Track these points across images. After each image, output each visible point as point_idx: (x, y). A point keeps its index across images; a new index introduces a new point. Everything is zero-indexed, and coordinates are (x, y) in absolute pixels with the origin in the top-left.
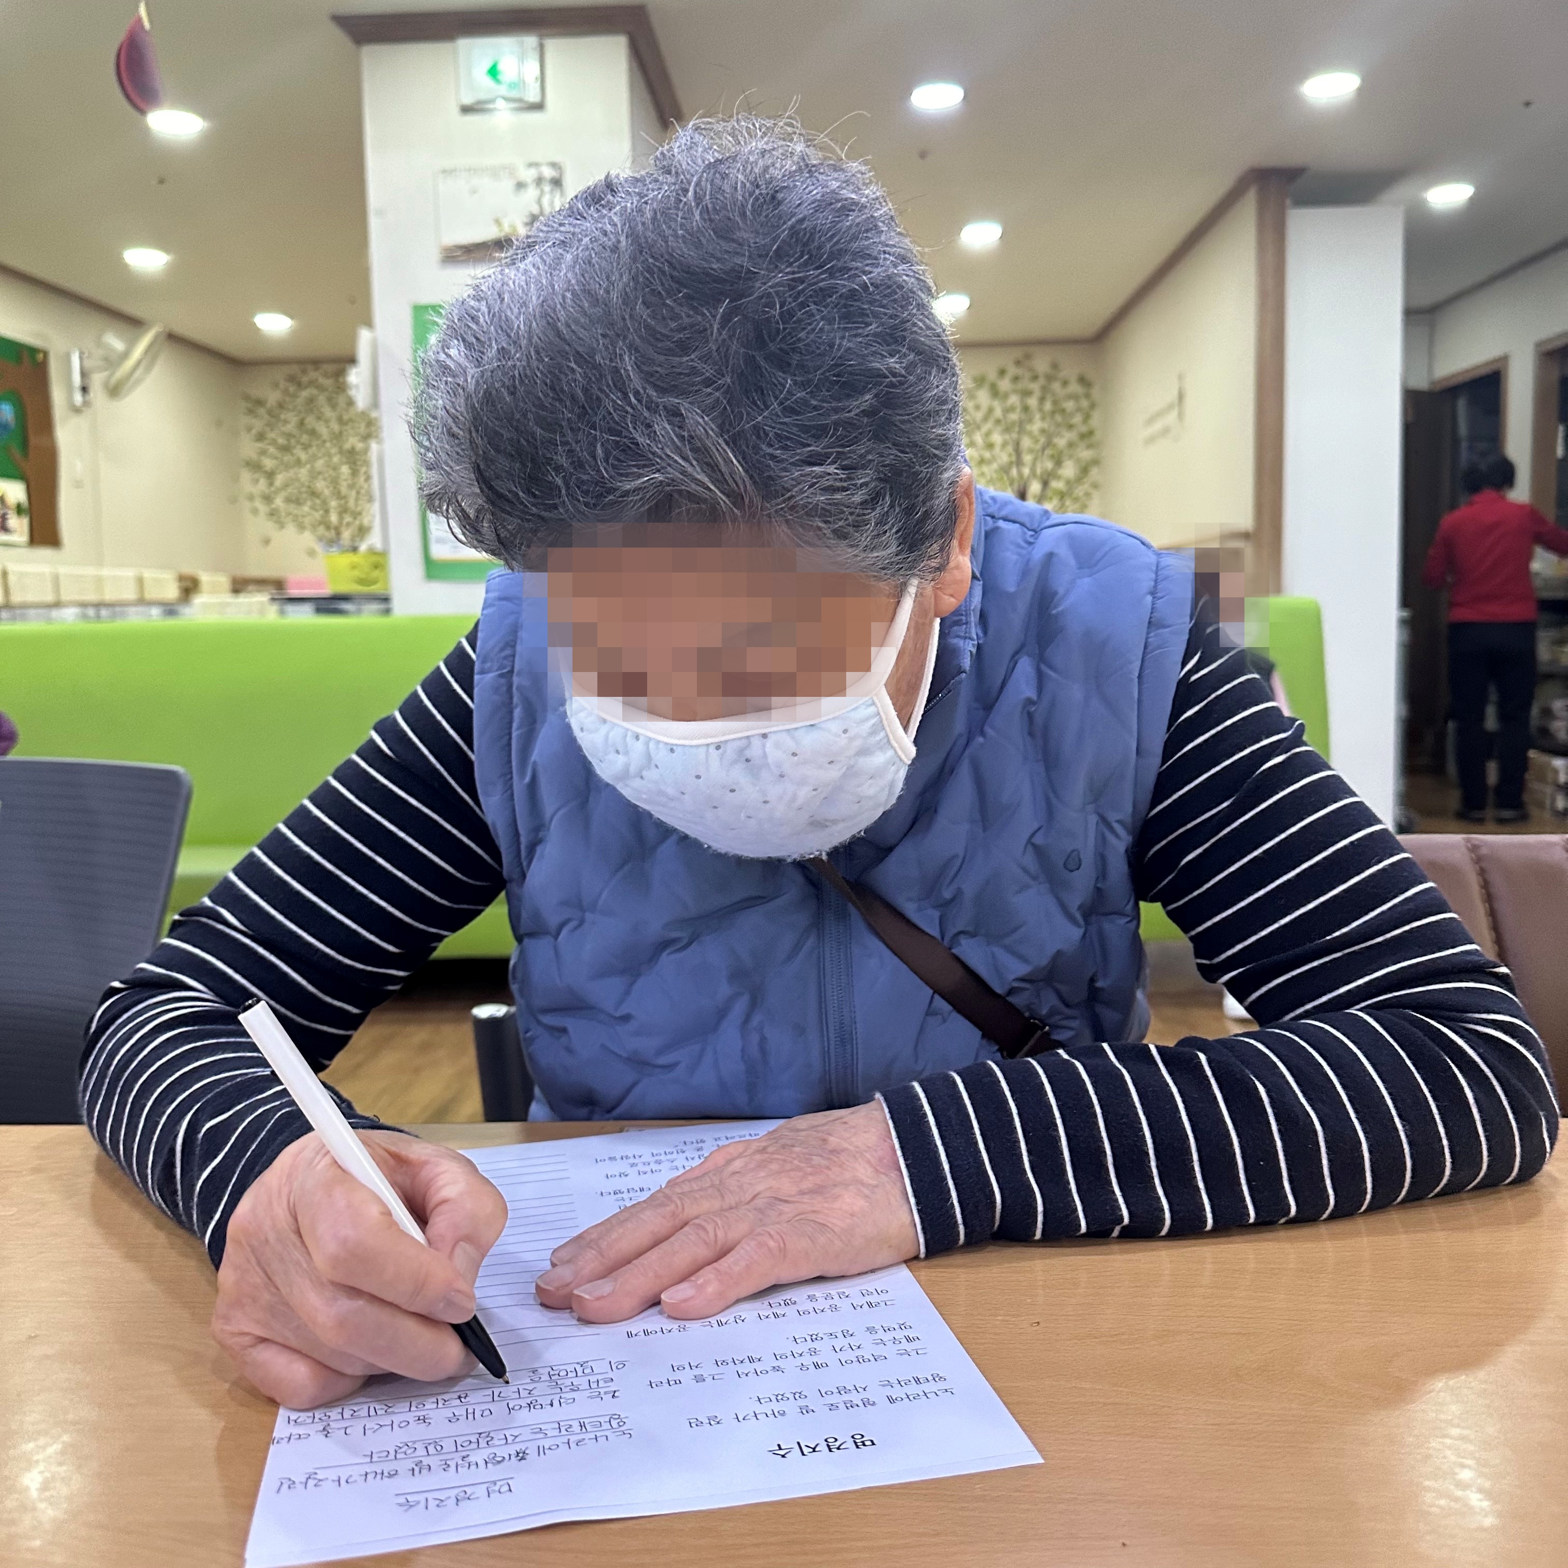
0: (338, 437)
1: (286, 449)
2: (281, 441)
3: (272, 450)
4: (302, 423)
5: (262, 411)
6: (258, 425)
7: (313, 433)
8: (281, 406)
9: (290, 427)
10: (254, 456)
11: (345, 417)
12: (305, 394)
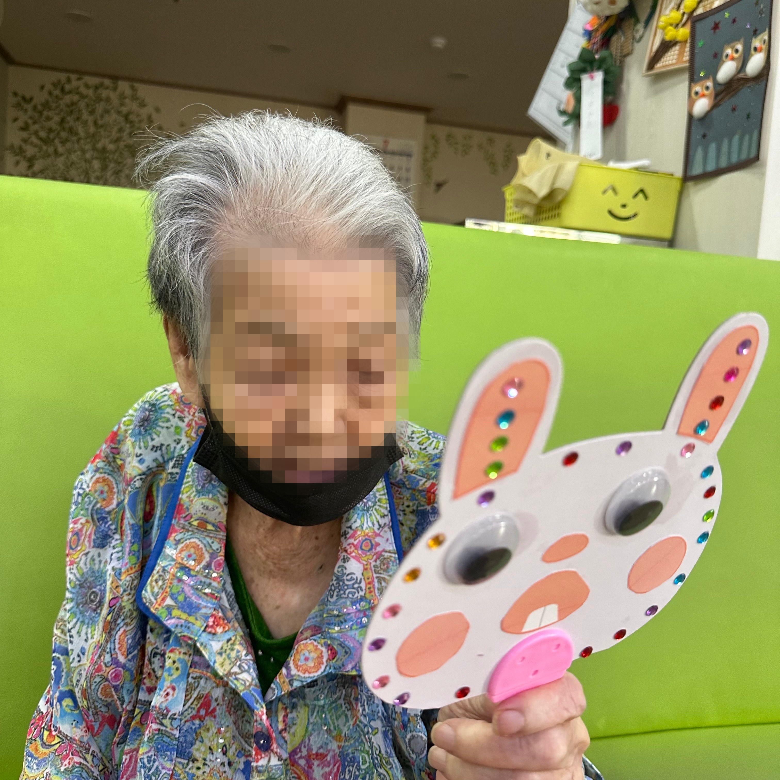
0: (93, 137)
1: (46, 141)
2: (43, 134)
3: (34, 139)
4: (63, 121)
5: (29, 107)
6: (23, 118)
7: (71, 131)
8: (46, 105)
9: (52, 124)
10: (17, 142)
11: (100, 122)
12: (68, 99)
